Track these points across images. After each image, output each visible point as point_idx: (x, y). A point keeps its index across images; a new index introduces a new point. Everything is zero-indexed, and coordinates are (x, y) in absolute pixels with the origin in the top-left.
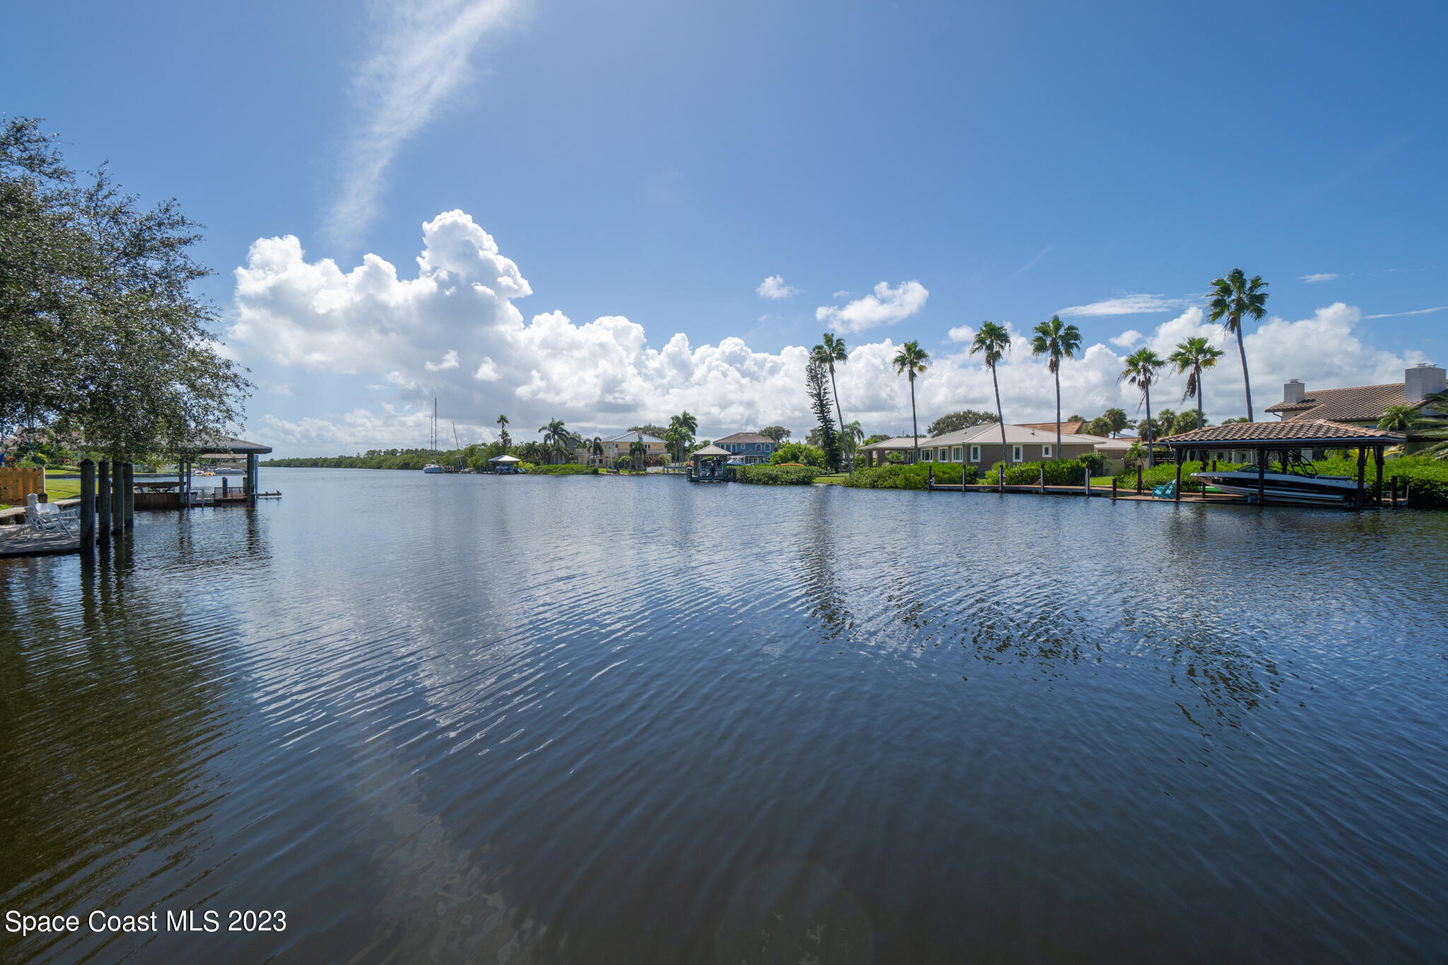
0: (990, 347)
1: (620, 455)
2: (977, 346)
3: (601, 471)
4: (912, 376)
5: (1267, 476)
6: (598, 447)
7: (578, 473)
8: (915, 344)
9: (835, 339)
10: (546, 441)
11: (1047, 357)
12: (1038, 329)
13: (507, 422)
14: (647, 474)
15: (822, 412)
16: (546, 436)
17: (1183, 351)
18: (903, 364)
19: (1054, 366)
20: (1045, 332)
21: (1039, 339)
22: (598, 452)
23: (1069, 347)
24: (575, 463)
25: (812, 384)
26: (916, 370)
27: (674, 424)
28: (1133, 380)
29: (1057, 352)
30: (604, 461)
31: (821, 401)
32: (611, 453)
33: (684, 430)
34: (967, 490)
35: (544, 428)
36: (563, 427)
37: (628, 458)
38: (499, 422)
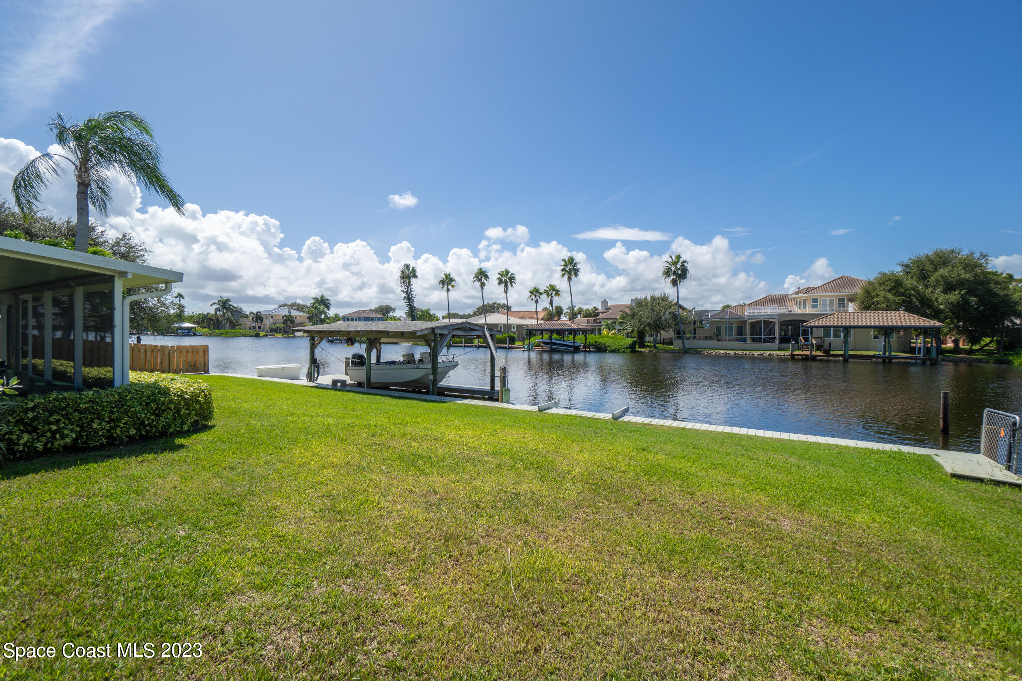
0: (480, 280)
1: (275, 324)
2: (475, 279)
3: (262, 334)
4: (448, 290)
5: (553, 341)
6: (259, 318)
7: (245, 335)
8: (449, 275)
9: (411, 267)
10: (216, 312)
11: (502, 286)
12: (499, 274)
13: (183, 298)
14: (295, 337)
15: (409, 302)
16: (216, 309)
17: (548, 289)
18: (443, 284)
19: (506, 292)
20: (502, 276)
21: (499, 279)
22: (259, 321)
23: (511, 283)
24: (240, 329)
25: (403, 285)
26: (450, 287)
27: (314, 304)
28: (533, 299)
29: (506, 286)
30: (262, 328)
31: (409, 296)
32: (268, 322)
33: (322, 307)
34: (465, 346)
35: (214, 304)
36: (230, 303)
37: (282, 325)
38: (176, 297)
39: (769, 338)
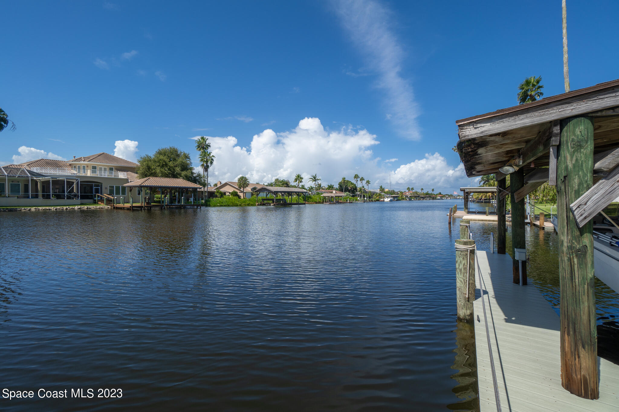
39: (70, 195)
